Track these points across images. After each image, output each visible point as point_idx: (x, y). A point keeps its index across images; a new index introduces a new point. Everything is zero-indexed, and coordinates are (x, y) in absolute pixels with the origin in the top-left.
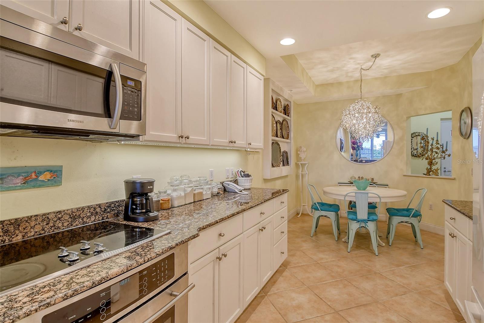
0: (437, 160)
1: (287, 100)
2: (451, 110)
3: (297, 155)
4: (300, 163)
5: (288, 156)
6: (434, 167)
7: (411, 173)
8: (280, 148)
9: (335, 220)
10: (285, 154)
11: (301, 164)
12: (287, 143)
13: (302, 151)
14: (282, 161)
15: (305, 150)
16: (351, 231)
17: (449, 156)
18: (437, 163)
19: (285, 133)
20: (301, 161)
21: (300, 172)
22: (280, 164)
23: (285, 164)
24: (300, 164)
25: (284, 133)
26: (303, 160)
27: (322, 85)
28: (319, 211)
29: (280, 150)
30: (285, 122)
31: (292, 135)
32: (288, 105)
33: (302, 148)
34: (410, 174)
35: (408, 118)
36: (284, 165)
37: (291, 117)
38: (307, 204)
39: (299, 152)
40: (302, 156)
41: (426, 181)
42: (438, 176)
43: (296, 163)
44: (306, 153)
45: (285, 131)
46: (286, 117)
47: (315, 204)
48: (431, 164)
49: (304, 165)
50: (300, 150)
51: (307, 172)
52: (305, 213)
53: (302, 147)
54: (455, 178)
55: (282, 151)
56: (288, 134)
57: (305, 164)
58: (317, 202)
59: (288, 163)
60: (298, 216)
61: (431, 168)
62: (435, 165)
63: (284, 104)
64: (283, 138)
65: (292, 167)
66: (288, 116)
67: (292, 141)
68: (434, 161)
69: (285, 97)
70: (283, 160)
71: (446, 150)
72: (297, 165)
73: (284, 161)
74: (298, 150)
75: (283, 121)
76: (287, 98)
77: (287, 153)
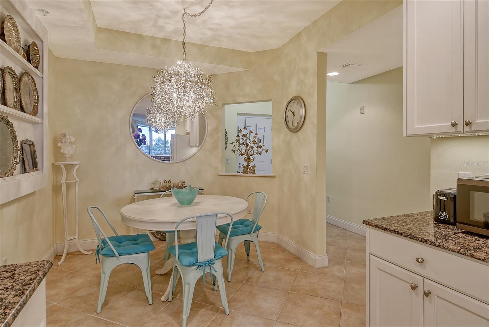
0: (254, 156)
1: (32, 32)
2: (271, 100)
3: (57, 150)
4: (62, 164)
5: (34, 151)
6: (251, 164)
7: (226, 172)
8: (13, 132)
9: (147, 266)
10: (27, 148)
11: (64, 165)
12: (34, 123)
13: (65, 142)
14: (21, 162)
15: (73, 140)
16: (187, 286)
17: (267, 151)
18: (254, 159)
19: (28, 102)
20: (65, 160)
21: (64, 181)
22: (14, 169)
23: (27, 168)
24: (62, 166)
25: (25, 101)
26: (70, 158)
27: (109, 31)
28: (114, 258)
29: (15, 137)
30: (27, 78)
31: (45, 108)
32: (34, 44)
33: (67, 137)
34: (224, 173)
35: (223, 105)
36: (24, 171)
37: (42, 72)
38: (77, 236)
39: (61, 144)
40: (67, 150)
41: (244, 180)
42: (255, 173)
43: (53, 164)
44: (74, 146)
45: (27, 97)
46: (31, 67)
47: (104, 242)
48: (248, 160)
49: (69, 168)
50: (63, 141)
51: (77, 179)
52: (73, 250)
53: (67, 134)
54: (275, 176)
55: (19, 139)
56: (34, 106)
57: (73, 166)
58: (108, 238)
59: (35, 166)
60: (59, 263)
61: (248, 166)
62: (252, 162)
63: (26, 41)
64: (22, 109)
65: (45, 172)
66: (37, 68)
67: (46, 122)
68: (251, 157)
69: (29, 22)
70: (23, 159)
71: (263, 145)
72: (56, 169)
73: (26, 162)
74: (57, 141)
75: (22, 75)
76: (34, 27)
77: (33, 144)
